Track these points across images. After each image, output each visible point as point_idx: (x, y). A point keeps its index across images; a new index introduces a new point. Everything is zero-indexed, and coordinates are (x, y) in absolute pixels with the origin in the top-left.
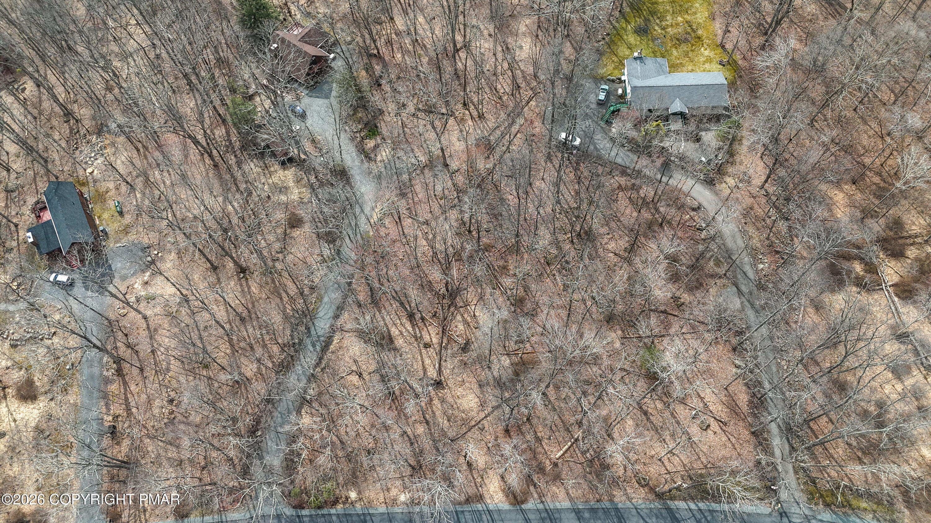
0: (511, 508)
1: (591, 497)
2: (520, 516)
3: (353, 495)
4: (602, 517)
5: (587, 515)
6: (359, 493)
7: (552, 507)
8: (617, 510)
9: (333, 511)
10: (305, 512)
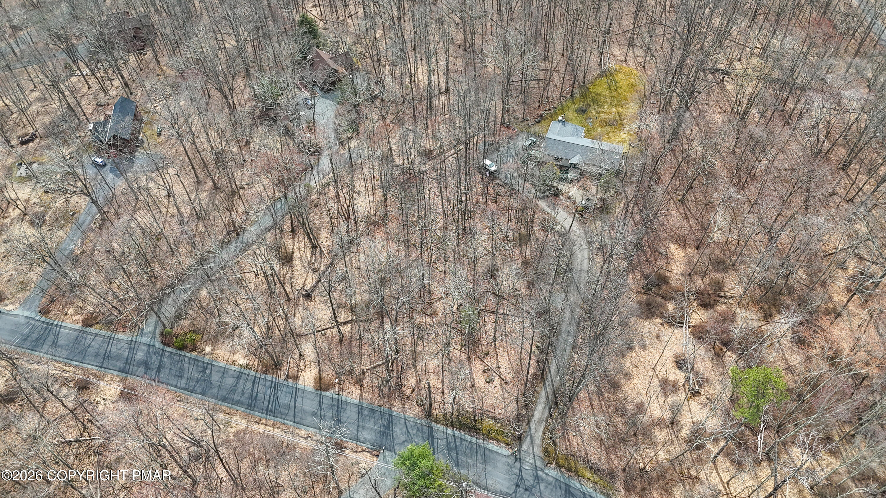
0: (314, 391)
1: (377, 402)
2: (317, 399)
3: (208, 349)
4: (377, 418)
5: (366, 413)
6: (214, 349)
7: (344, 399)
8: (391, 415)
9: (188, 355)
10: (169, 349)
